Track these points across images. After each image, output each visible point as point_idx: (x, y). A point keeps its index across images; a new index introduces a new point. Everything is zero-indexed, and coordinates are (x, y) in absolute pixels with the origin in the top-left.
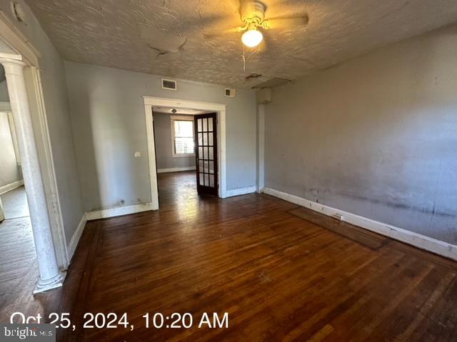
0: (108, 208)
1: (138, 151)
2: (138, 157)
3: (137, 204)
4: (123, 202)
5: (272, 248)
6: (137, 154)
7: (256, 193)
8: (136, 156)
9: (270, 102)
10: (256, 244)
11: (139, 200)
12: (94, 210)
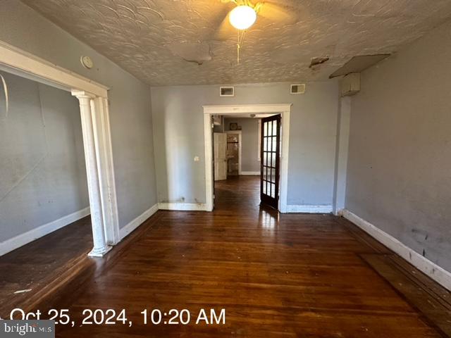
0: (172, 202)
1: (198, 156)
2: (196, 162)
3: (194, 203)
4: (183, 199)
5: (287, 300)
6: (196, 159)
7: (331, 215)
8: (195, 159)
9: (358, 91)
10: (269, 286)
11: (196, 200)
12: (163, 202)
